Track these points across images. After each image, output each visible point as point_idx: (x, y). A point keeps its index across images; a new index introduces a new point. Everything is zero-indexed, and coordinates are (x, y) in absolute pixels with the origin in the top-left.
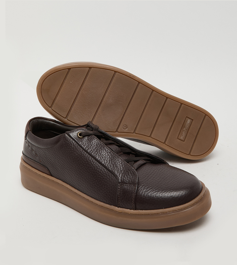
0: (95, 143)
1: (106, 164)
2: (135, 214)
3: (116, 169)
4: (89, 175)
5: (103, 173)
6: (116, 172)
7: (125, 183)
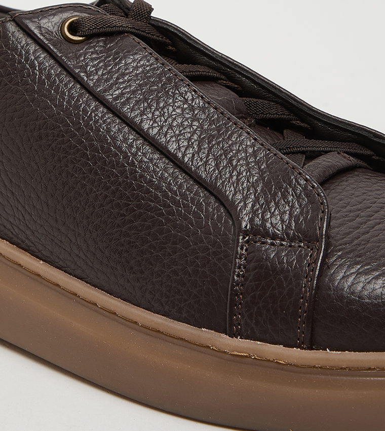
0: (137, 68)
1: (184, 155)
2: (310, 367)
3: (231, 176)
4: (106, 196)
5: (171, 190)
6: (229, 191)
7: (266, 234)
